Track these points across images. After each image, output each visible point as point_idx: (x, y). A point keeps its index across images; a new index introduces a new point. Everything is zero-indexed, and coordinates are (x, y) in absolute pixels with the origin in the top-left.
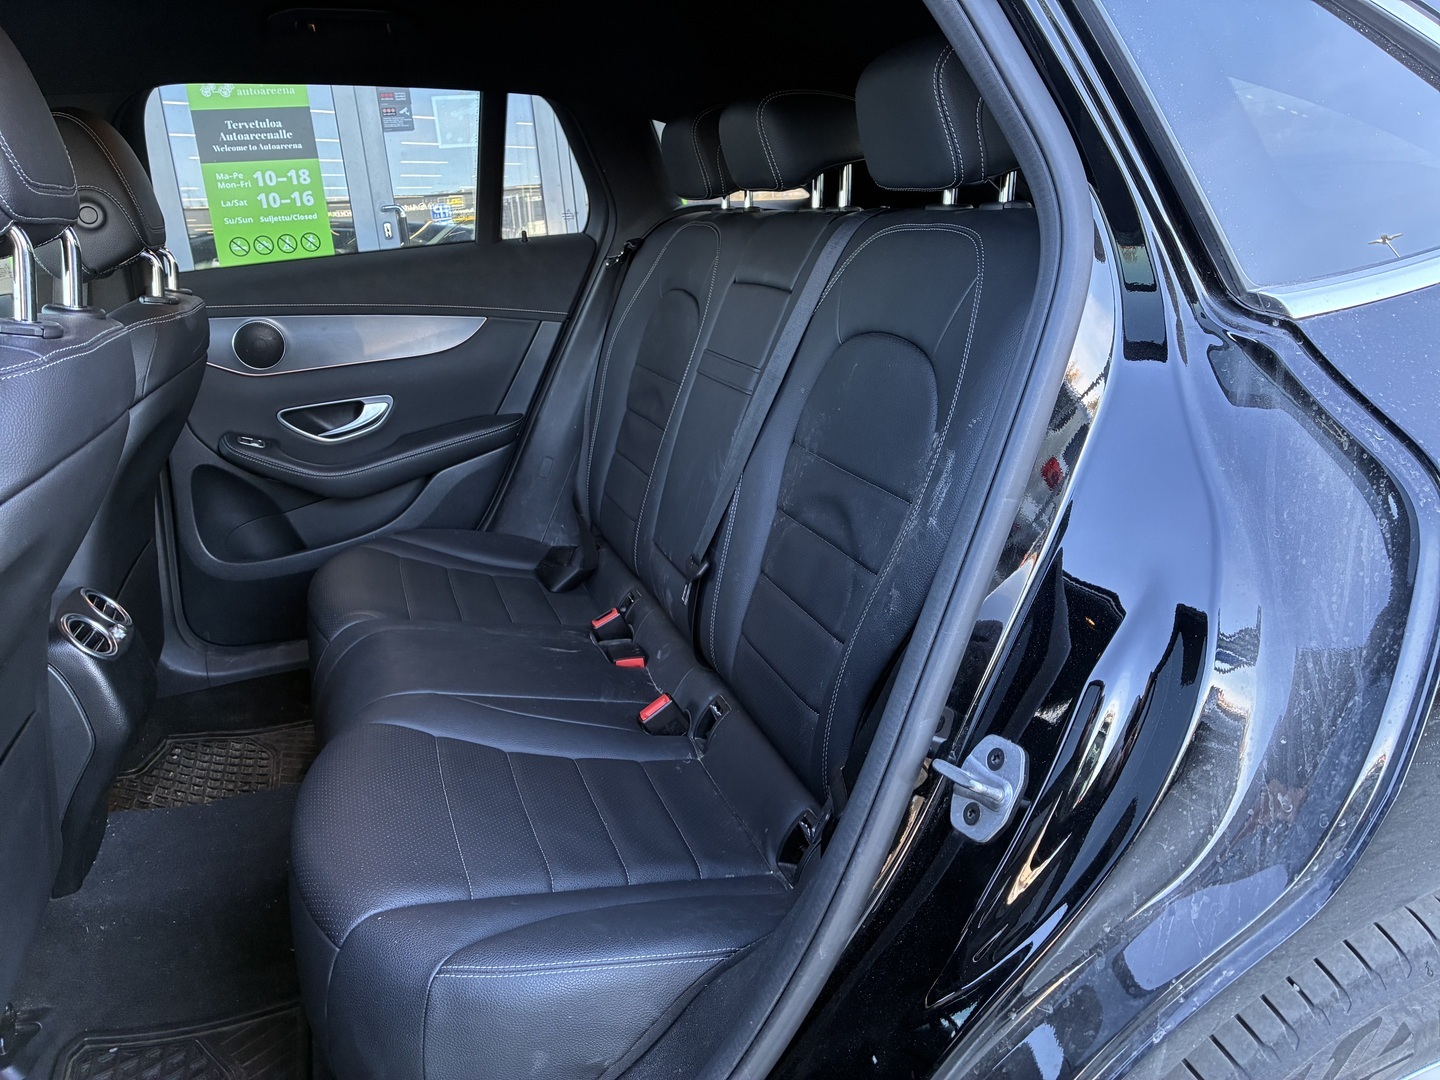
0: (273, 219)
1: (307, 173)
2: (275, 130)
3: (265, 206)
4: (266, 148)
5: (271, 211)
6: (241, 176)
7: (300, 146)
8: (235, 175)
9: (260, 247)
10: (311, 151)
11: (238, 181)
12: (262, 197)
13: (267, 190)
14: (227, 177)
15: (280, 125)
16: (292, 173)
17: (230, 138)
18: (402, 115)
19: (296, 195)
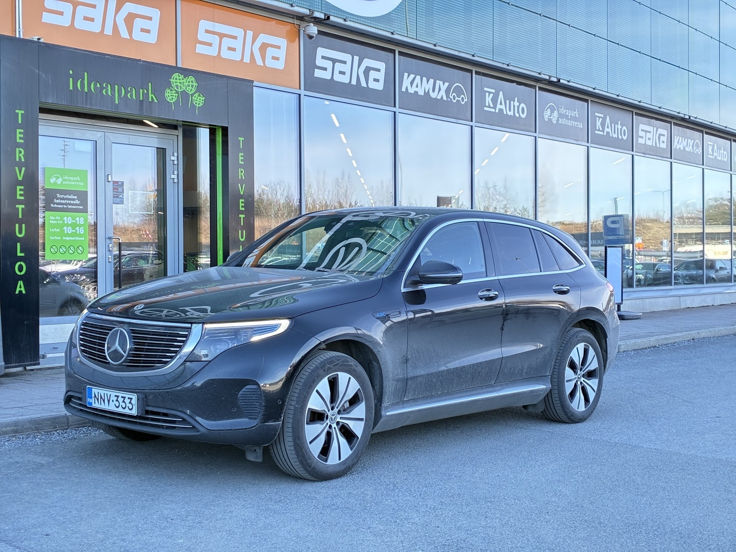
0: (68, 238)
1: (83, 219)
2: (74, 200)
3: (66, 232)
4: (70, 207)
5: (68, 235)
6: (59, 218)
7: (82, 207)
8: (57, 218)
9: (61, 250)
10: (85, 211)
11: (57, 220)
12: (65, 228)
13: (68, 225)
14: (54, 218)
15: (76, 198)
16: (78, 219)
17: (57, 201)
18: (120, 198)
19: (78, 228)
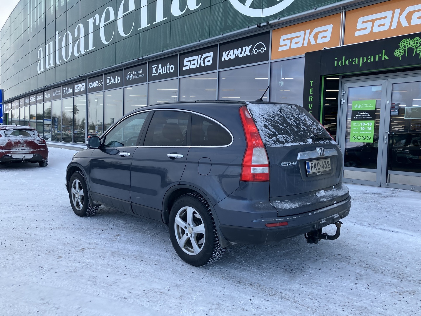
1: (371, 123)
2: (367, 115)
3: (361, 130)
4: (364, 118)
5: (362, 131)
7: (371, 118)
8: (357, 123)
9: (358, 138)
12: (361, 128)
13: (363, 126)
15: (368, 113)
16: (368, 123)
17: (358, 116)
19: (368, 128)
